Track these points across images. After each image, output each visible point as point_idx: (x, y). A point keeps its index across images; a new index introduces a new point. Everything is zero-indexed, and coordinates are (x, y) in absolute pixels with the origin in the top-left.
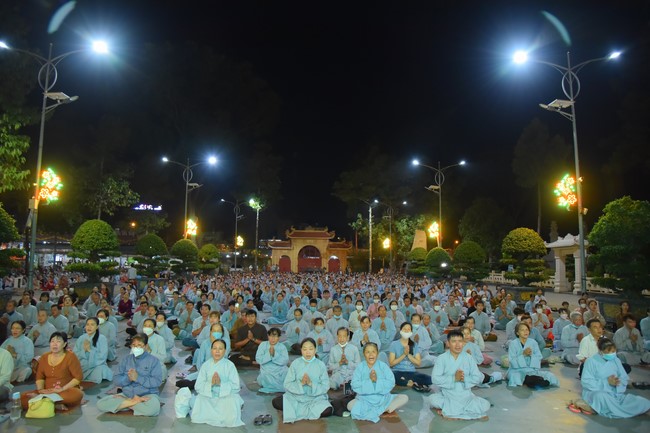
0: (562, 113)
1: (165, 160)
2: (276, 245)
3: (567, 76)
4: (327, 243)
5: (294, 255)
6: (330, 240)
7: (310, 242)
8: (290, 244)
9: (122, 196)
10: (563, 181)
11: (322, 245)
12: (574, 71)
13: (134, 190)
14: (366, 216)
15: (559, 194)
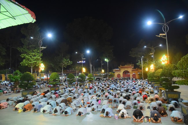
0: (163, 37)
1: (76, 53)
2: (116, 71)
3: (164, 26)
4: (131, 69)
5: (121, 74)
6: (133, 68)
7: (126, 69)
8: (120, 71)
9: (68, 63)
10: (163, 57)
11: (130, 70)
12: (167, 24)
13: (71, 61)
14: (141, 61)
15: (162, 61)
